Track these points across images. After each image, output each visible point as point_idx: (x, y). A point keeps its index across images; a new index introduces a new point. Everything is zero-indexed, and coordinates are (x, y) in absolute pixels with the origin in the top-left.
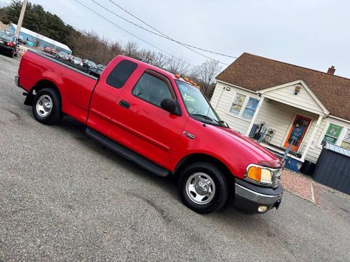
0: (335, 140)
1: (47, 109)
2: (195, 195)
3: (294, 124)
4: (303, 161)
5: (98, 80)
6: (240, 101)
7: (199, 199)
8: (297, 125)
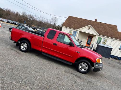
0: (100, 42)
1: (25, 47)
2: (81, 69)
3: (88, 38)
4: (93, 50)
5: (44, 37)
6: (71, 32)
7: (83, 70)
8: (89, 39)
